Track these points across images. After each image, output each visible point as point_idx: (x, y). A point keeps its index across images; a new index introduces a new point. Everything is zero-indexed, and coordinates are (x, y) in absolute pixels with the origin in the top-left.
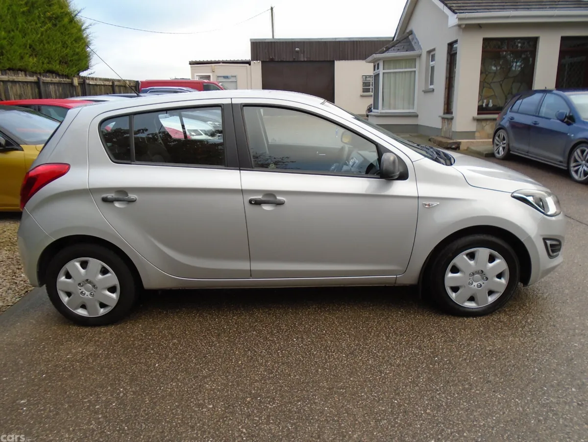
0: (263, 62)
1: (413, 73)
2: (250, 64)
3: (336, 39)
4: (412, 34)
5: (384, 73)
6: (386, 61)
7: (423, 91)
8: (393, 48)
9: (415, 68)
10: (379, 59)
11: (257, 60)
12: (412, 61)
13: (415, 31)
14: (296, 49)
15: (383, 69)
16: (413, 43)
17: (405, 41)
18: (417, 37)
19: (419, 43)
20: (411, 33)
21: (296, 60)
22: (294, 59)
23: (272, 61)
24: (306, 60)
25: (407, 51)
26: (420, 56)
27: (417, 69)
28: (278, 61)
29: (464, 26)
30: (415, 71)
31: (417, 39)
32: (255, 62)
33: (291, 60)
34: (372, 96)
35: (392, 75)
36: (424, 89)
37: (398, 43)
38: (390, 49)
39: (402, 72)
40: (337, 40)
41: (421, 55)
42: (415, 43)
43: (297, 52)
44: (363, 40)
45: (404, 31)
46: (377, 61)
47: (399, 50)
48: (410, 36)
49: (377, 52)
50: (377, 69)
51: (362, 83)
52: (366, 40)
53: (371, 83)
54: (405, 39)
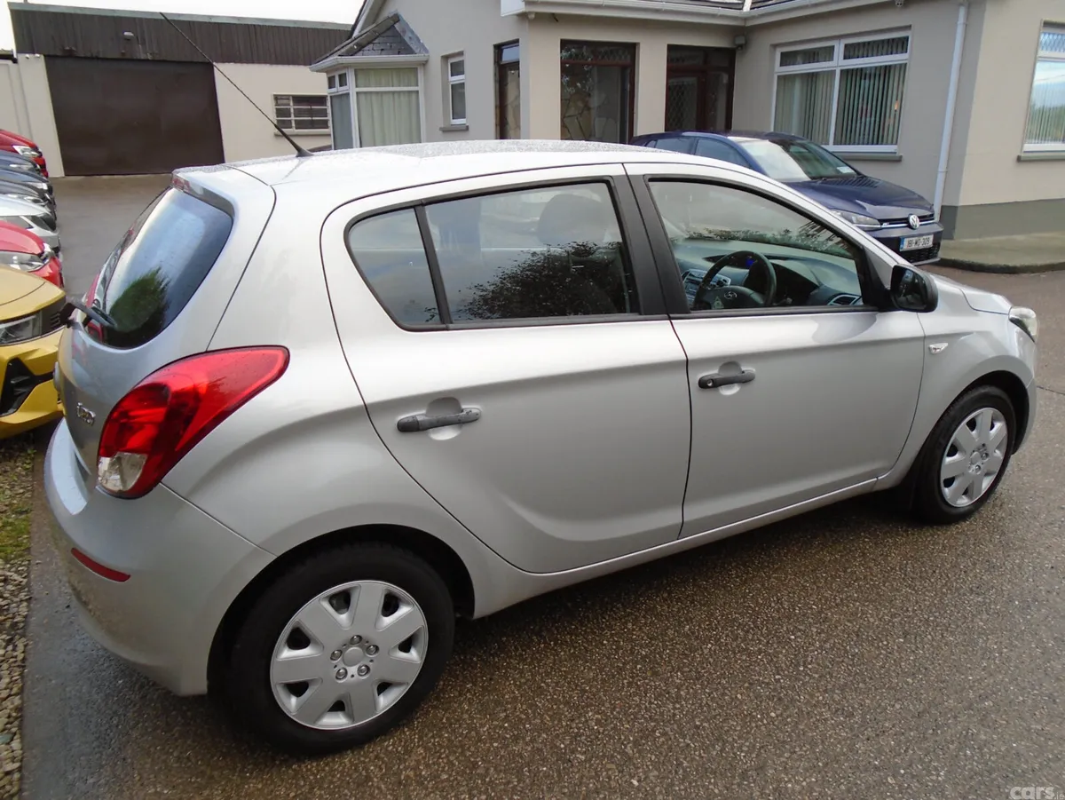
0: (48, 58)
1: (414, 96)
2: (15, 61)
3: (210, 17)
4: (399, 21)
5: (357, 93)
6: (360, 71)
7: (441, 129)
8: (371, 46)
9: (417, 85)
10: (347, 66)
11: (34, 53)
12: (411, 71)
13: (405, 16)
14: (126, 33)
15: (357, 86)
16: (407, 39)
17: (389, 33)
18: (412, 26)
19: (419, 40)
20: (396, 18)
21: (128, 56)
22: (123, 54)
23: (70, 55)
24: (150, 57)
25: (399, 53)
26: (424, 64)
27: (420, 88)
28: (86, 58)
29: (533, 16)
30: (417, 92)
31: (412, 32)
32: (28, 55)
33: (117, 56)
34: (330, 135)
35: (374, 97)
36: (442, 126)
37: (378, 37)
38: (367, 48)
39: (394, 93)
40: (213, 20)
41: (427, 61)
42: (410, 38)
43: (128, 39)
44: (267, 24)
45: (378, 15)
46: (337, 70)
47: (382, 50)
48: (396, 26)
49: (339, 53)
50: (341, 86)
51: (275, 110)
52: (273, 24)
53: (292, 111)
54: (388, 29)
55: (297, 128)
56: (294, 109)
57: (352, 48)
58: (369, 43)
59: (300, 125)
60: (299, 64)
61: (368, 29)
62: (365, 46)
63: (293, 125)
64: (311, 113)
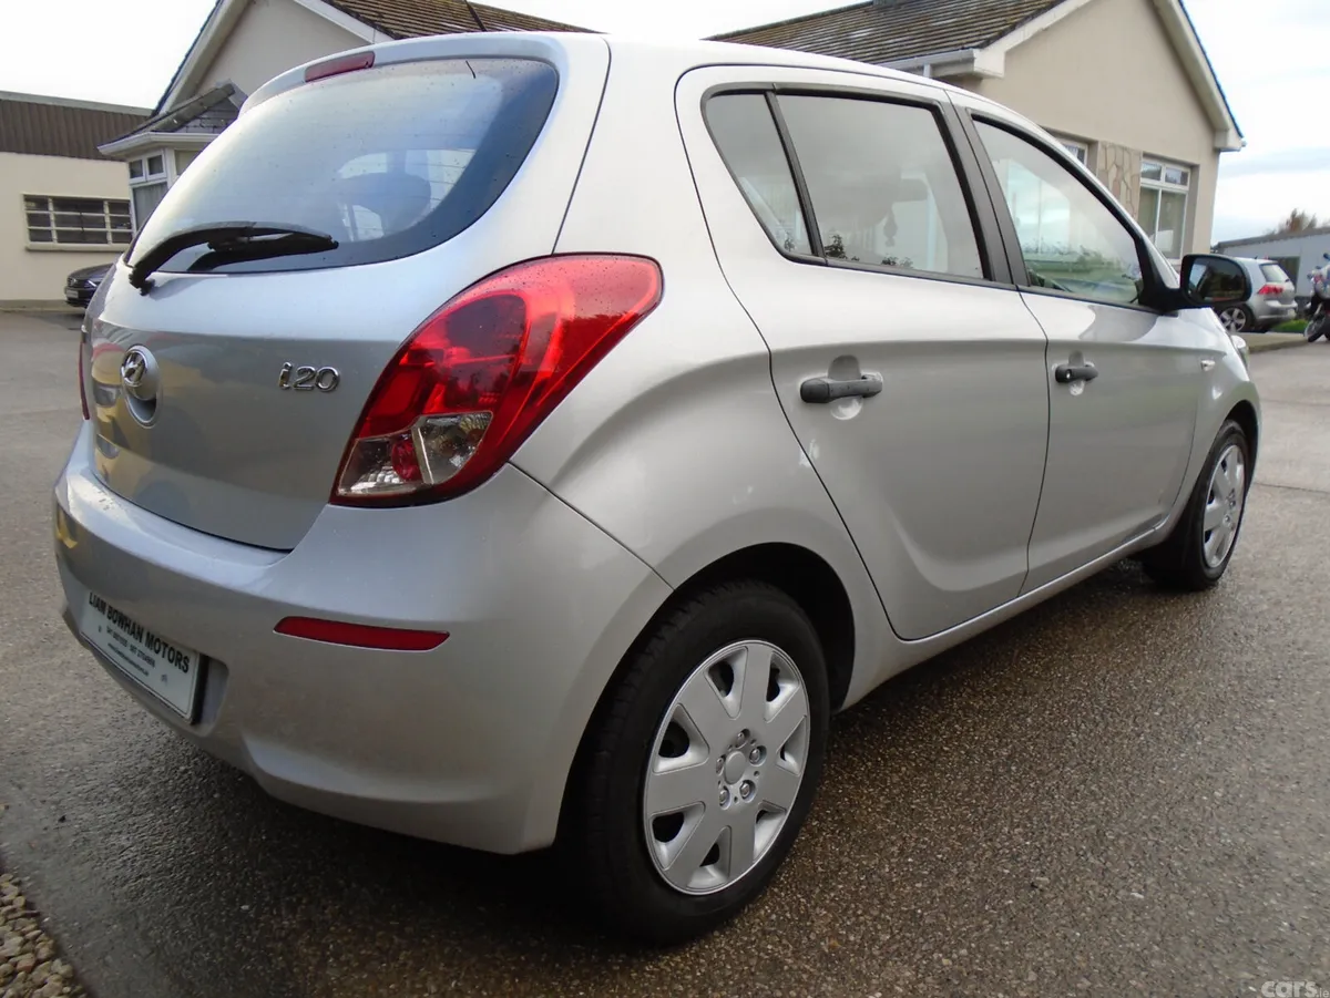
4: (233, 93)
6: (183, 153)
8: (197, 121)
10: (163, 146)
13: (240, 86)
17: (221, 107)
20: (228, 89)
37: (205, 111)
38: (192, 124)
44: (11, 99)
45: (198, 86)
46: (146, 151)
47: (215, 127)
48: (231, 98)
49: (154, 127)
50: (151, 173)
51: (25, 217)
52: (18, 99)
53: (52, 218)
54: (221, 102)
55: (60, 241)
56: (56, 216)
57: (171, 123)
58: (195, 118)
59: (63, 237)
60: (61, 154)
61: (187, 102)
62: (188, 122)
63: (55, 236)
64: (81, 222)
